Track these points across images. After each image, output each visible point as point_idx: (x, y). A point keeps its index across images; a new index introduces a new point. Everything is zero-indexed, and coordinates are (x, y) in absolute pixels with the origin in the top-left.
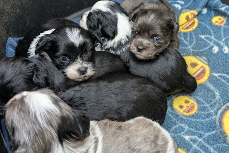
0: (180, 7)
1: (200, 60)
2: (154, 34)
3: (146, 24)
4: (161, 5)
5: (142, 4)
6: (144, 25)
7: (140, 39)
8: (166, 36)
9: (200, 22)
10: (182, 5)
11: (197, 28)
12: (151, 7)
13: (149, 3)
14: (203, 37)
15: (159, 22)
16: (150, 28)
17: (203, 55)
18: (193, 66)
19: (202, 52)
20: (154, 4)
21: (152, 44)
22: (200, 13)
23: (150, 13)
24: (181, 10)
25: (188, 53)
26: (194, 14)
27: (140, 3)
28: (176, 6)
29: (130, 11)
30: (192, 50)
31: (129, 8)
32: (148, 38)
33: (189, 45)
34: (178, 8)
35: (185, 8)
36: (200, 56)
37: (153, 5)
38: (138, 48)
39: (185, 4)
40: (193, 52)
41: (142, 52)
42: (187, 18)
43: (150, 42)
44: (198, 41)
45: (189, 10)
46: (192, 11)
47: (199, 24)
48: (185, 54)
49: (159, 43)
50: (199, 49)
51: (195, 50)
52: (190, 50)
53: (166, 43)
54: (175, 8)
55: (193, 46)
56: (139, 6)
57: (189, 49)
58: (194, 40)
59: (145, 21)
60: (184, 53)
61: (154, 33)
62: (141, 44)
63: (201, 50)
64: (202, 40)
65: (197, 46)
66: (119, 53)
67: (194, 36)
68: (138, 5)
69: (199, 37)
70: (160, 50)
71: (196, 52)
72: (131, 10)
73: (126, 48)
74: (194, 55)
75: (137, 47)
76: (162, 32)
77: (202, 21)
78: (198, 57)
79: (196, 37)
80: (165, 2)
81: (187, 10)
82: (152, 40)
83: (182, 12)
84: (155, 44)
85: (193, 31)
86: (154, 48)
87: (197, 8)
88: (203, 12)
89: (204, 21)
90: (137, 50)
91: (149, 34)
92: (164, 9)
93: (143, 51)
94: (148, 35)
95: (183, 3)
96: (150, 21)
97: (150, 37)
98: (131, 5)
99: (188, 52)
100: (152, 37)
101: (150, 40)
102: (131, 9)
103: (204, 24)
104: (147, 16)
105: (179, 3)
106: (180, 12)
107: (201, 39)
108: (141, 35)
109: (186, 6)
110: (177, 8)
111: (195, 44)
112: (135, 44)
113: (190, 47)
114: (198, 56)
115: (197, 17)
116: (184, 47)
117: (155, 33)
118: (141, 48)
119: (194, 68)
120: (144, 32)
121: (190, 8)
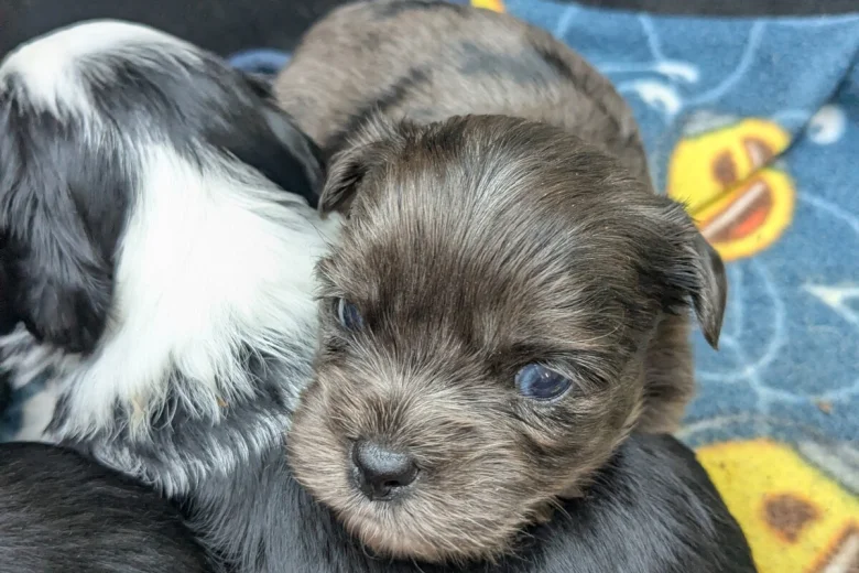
0: (672, 102)
1: (829, 475)
2: (520, 349)
3: (441, 247)
4: (553, 89)
5: (418, 76)
6: (417, 249)
7: (383, 379)
8: (626, 359)
9: (806, 197)
10: (684, 89)
11: (786, 234)
12: (488, 106)
13: (467, 70)
14: (833, 296)
15: (567, 237)
16: (483, 286)
17: (849, 438)
18: (781, 527)
19: (842, 409)
20: (509, 83)
21: (495, 435)
22: (799, 137)
23: (485, 150)
24: (684, 118)
25: (744, 417)
26: (762, 146)
27: (400, 70)
28: (650, 92)
29: (333, 127)
30: (765, 394)
31: (322, 103)
32: (454, 375)
33: (741, 357)
34: (660, 104)
35: (706, 107)
36: (828, 441)
37: (504, 90)
38: (358, 462)
39: (706, 84)
40: (777, 408)
41: (398, 501)
42: (724, 171)
43: (480, 407)
44: (803, 323)
45: (727, 119)
46: (752, 128)
47: (802, 212)
48: (717, 423)
49: (562, 416)
50: (815, 390)
51: (786, 397)
52: (755, 396)
53: (615, 420)
54: (641, 104)
55: (775, 364)
56: (398, 94)
57: (744, 389)
58: (771, 319)
59: (429, 218)
60: (712, 416)
61: (513, 337)
62: (387, 419)
63: (829, 397)
64: (826, 322)
65: (798, 361)
66: (176, 478)
67: (771, 289)
68: (386, 83)
69: (806, 296)
70: (567, 482)
71: (796, 406)
72: (337, 121)
73: (245, 451)
74: (782, 435)
75: (353, 446)
76: (592, 326)
77: (818, 189)
78: (811, 448)
79: (785, 299)
80: (577, 69)
81: (719, 121)
82: (493, 394)
83: (691, 129)
84: (530, 431)
85: (766, 254)
86: (515, 468)
87: (783, 105)
88: (818, 129)
89: (829, 192)
90: (350, 476)
91: (468, 338)
92: (578, 117)
93: (407, 496)
94: (464, 352)
95: (689, 73)
96: (481, 222)
97: (474, 368)
98: (337, 86)
99: (736, 411)
100: (503, 365)
101: (471, 397)
102: (338, 112)
103: (833, 209)
104: (456, 175)
105: (664, 79)
106: (678, 130)
107: (825, 314)
108: (390, 341)
109: (714, 95)
110: (655, 106)
111: (784, 350)
112: (336, 425)
113: (750, 372)
114: (816, 439)
115: (781, 164)
116: (712, 371)
117: (525, 338)
118: (384, 459)
119: (791, 538)
120: (420, 314)
121: (734, 109)
